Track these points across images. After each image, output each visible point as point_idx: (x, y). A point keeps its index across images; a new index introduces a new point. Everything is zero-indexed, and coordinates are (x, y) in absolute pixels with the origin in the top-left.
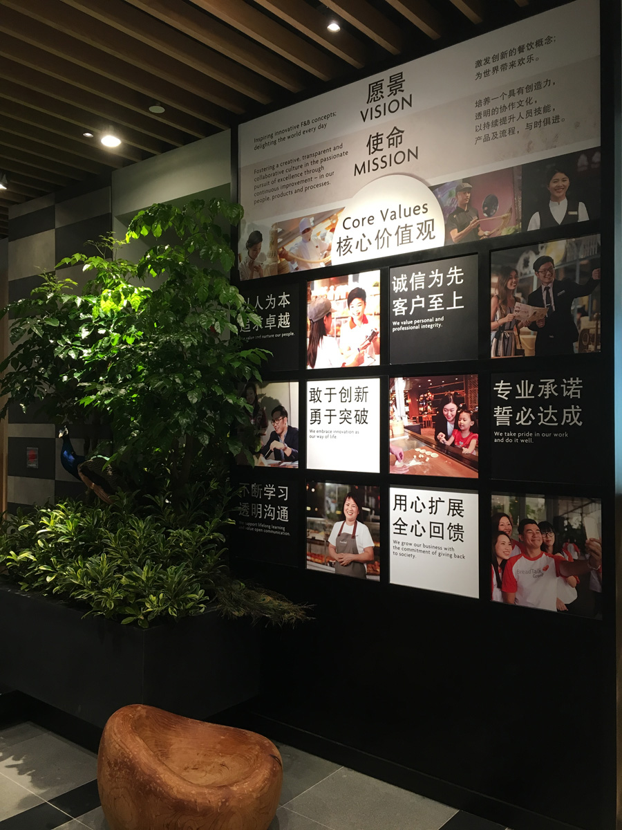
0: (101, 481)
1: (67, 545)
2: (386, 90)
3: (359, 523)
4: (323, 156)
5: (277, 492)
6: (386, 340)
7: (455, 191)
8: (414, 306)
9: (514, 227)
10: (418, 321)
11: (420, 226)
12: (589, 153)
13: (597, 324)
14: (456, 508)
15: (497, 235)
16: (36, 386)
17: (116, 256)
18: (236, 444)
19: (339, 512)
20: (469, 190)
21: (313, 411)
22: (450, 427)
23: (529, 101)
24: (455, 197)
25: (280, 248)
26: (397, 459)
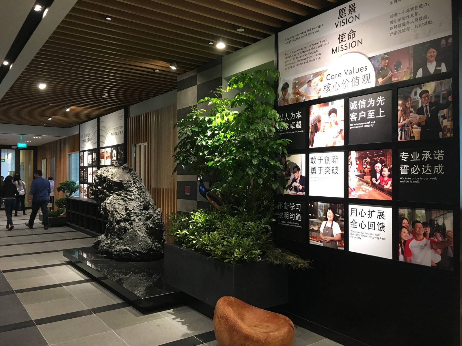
0: (216, 200)
1: (202, 228)
2: (347, 12)
3: (334, 222)
4: (317, 45)
5: (296, 207)
6: (347, 133)
7: (380, 59)
8: (360, 116)
9: (409, 76)
10: (362, 124)
11: (363, 77)
12: (446, 38)
13: (451, 123)
14: (381, 215)
15: (401, 80)
16: (189, 157)
17: (223, 97)
18: (276, 184)
19: (324, 217)
20: (387, 59)
21: (312, 168)
22: (378, 175)
23: (416, 14)
24: (380, 62)
25: (297, 90)
26: (352, 191)
